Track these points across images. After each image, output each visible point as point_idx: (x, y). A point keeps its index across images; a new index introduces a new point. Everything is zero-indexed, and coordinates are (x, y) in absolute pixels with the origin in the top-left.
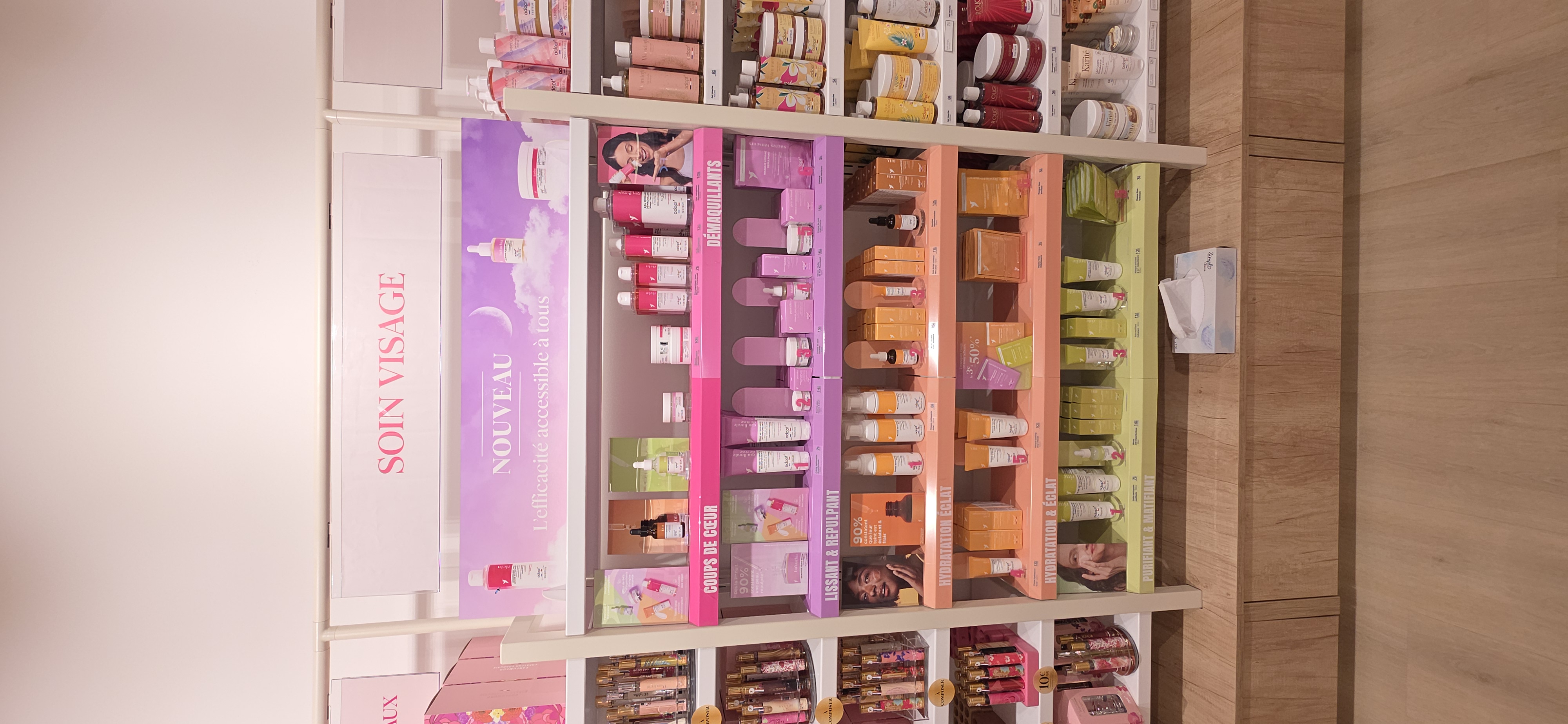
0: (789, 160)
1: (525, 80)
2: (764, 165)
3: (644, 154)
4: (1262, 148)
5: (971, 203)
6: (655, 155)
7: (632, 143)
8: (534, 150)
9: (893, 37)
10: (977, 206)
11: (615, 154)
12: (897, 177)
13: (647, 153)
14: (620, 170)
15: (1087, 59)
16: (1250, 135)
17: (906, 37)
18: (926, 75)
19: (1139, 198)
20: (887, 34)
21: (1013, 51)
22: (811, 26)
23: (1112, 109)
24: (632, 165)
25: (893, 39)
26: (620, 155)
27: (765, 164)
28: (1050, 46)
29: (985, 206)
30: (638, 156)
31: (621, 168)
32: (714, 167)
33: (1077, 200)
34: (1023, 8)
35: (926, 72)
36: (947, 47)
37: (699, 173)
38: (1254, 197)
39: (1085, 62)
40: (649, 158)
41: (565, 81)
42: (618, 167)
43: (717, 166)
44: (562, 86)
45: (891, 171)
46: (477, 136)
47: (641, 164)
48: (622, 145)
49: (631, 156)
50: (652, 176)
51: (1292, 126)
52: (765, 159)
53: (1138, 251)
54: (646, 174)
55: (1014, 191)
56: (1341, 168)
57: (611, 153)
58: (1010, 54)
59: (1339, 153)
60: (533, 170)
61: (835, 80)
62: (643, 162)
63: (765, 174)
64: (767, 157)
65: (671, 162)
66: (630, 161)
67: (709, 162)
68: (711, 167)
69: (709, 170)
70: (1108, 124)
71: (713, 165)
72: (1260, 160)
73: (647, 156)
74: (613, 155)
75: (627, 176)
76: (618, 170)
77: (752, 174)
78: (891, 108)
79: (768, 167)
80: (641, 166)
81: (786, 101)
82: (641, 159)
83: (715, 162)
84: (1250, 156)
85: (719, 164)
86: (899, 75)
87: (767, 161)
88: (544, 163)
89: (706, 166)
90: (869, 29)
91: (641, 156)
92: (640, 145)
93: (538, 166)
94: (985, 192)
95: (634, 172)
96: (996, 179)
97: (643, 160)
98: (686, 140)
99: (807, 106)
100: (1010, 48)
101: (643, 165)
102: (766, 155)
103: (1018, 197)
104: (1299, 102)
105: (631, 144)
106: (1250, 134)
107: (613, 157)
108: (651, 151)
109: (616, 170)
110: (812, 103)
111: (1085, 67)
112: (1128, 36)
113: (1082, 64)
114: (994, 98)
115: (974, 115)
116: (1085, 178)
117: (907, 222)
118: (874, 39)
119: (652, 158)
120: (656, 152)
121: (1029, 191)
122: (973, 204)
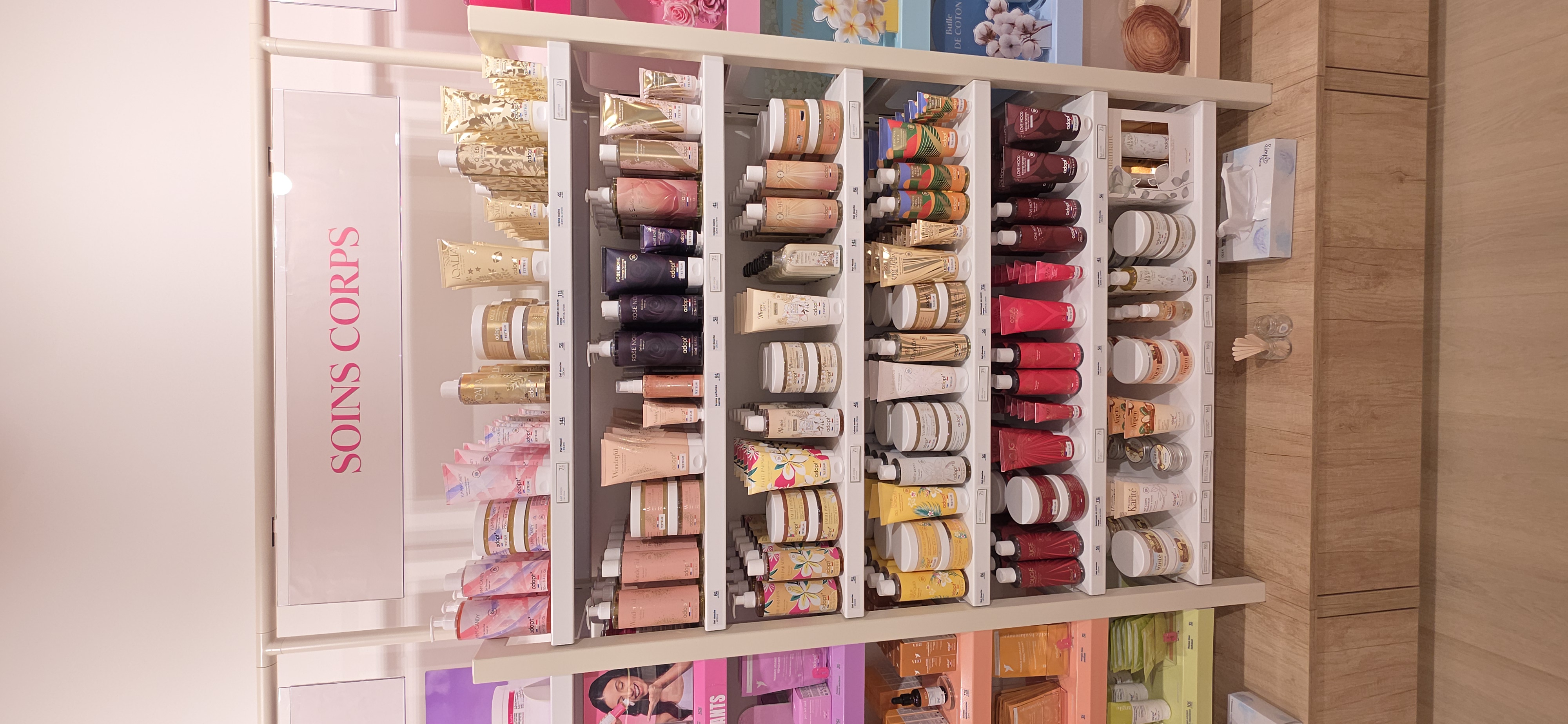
0: (802, 659)
1: (498, 625)
2: (774, 672)
3: (637, 691)
4: (1331, 609)
5: (1005, 666)
6: (651, 690)
7: (622, 679)
8: (510, 693)
9: (918, 510)
10: (1012, 670)
11: (604, 695)
12: (924, 661)
13: (640, 688)
14: (609, 713)
15: (1134, 498)
16: (1319, 596)
17: (933, 508)
18: (956, 553)
19: (1190, 646)
20: (912, 507)
21: (1053, 508)
22: (825, 506)
23: (1162, 552)
24: (623, 705)
25: (918, 512)
26: (609, 695)
27: (775, 670)
28: (1093, 497)
29: (1021, 669)
30: (629, 693)
31: (611, 710)
32: (718, 702)
33: (1123, 658)
34: (1063, 454)
35: (956, 549)
36: (980, 519)
37: (700, 709)
38: (1323, 664)
39: (1131, 502)
40: (643, 694)
41: (544, 617)
42: (606, 709)
43: (720, 701)
44: (541, 624)
45: (917, 655)
46: (444, 689)
47: (634, 702)
48: (612, 683)
49: (622, 694)
50: (647, 715)
51: (1363, 577)
52: (775, 666)
53: (1190, 704)
54: (639, 713)
55: (1053, 649)
56: (1416, 614)
57: (599, 694)
58: (1049, 511)
59: (1414, 597)
60: (509, 716)
61: (854, 579)
62: (636, 700)
63: (775, 680)
64: (777, 663)
65: (668, 695)
66: (621, 700)
67: (712, 699)
68: (714, 704)
69: (712, 706)
70: (1157, 568)
71: (716, 700)
72: (1329, 621)
73: (641, 692)
74: (601, 696)
75: (617, 718)
76: (607, 713)
77: (760, 684)
78: (917, 592)
79: (778, 672)
80: (633, 704)
81: (799, 606)
82: (634, 697)
83: (719, 697)
84: (1319, 618)
85: (723, 698)
86: (926, 558)
87: (777, 667)
88: (522, 706)
89: (708, 703)
90: (891, 500)
91: (634, 693)
92: (631, 680)
93: (515, 711)
94: (1020, 653)
95: (625, 713)
96: (1033, 635)
97: (636, 697)
98: (686, 667)
99: (822, 606)
100: (1050, 506)
101: (636, 703)
102: (776, 662)
103: (1058, 656)
104: (1371, 550)
105: (622, 681)
106: (1319, 593)
107: (601, 699)
108: (645, 685)
109: (604, 713)
110: (828, 602)
111: (1131, 507)
112: (1178, 458)
113: (1128, 504)
114: (1033, 553)
115: (1008, 575)
116: (1130, 635)
117: (935, 696)
118: (896, 514)
119: (646, 694)
120: (650, 686)
121: (1069, 650)
122: (1008, 668)
